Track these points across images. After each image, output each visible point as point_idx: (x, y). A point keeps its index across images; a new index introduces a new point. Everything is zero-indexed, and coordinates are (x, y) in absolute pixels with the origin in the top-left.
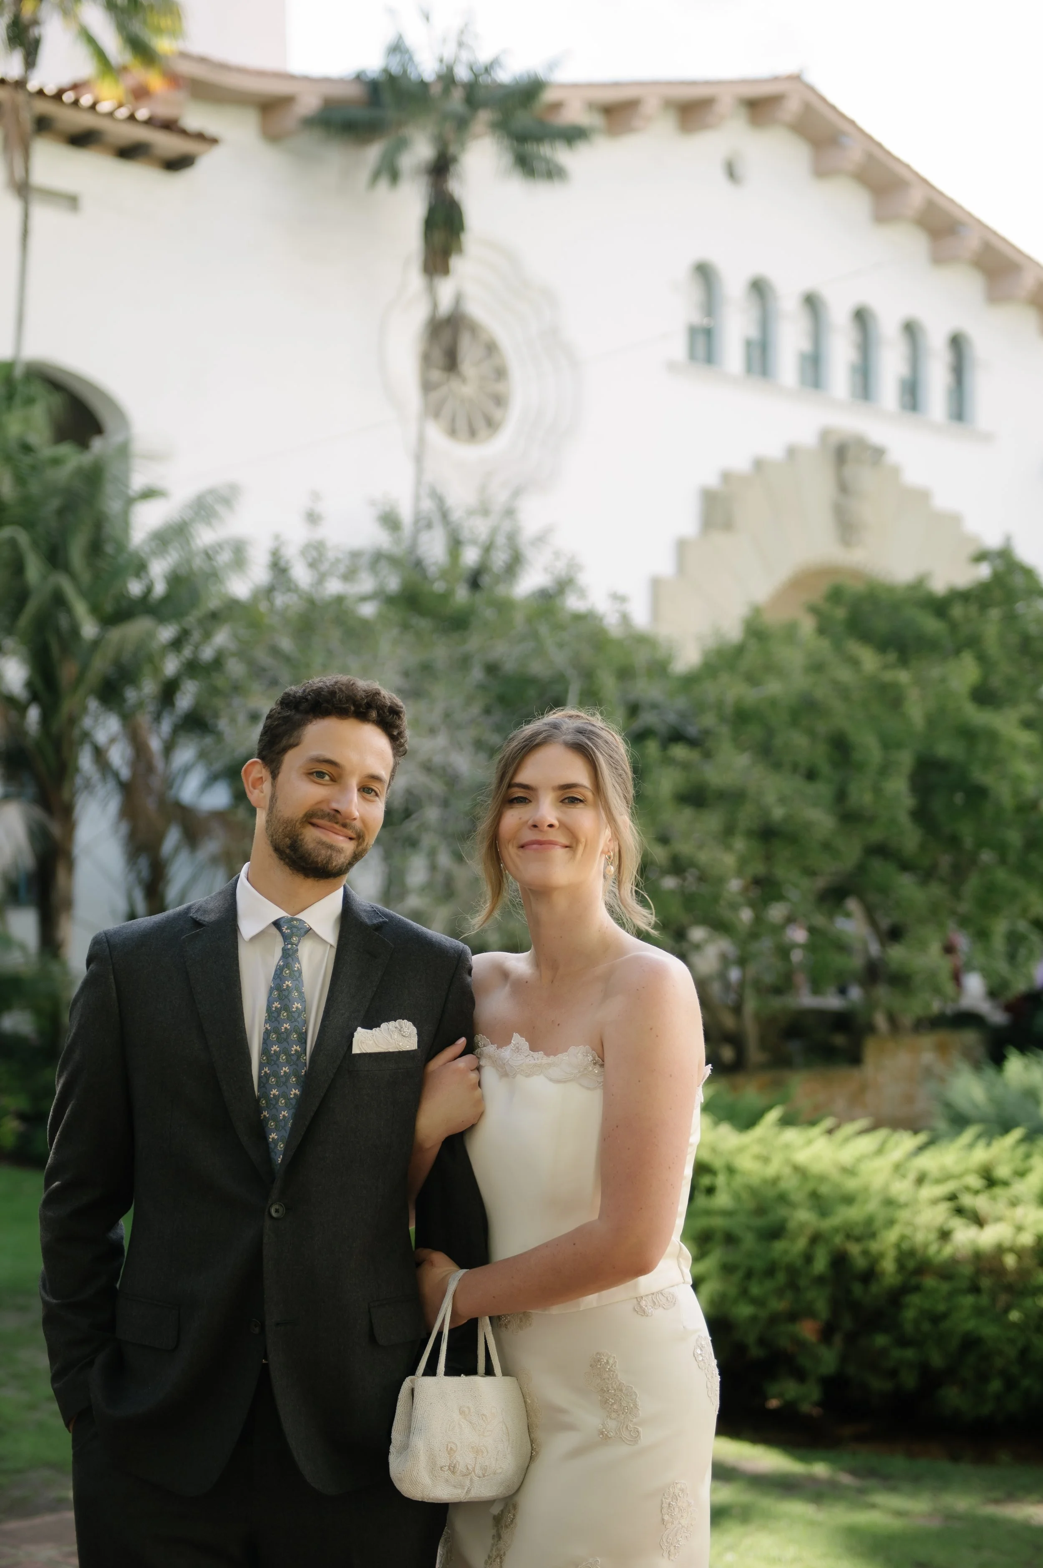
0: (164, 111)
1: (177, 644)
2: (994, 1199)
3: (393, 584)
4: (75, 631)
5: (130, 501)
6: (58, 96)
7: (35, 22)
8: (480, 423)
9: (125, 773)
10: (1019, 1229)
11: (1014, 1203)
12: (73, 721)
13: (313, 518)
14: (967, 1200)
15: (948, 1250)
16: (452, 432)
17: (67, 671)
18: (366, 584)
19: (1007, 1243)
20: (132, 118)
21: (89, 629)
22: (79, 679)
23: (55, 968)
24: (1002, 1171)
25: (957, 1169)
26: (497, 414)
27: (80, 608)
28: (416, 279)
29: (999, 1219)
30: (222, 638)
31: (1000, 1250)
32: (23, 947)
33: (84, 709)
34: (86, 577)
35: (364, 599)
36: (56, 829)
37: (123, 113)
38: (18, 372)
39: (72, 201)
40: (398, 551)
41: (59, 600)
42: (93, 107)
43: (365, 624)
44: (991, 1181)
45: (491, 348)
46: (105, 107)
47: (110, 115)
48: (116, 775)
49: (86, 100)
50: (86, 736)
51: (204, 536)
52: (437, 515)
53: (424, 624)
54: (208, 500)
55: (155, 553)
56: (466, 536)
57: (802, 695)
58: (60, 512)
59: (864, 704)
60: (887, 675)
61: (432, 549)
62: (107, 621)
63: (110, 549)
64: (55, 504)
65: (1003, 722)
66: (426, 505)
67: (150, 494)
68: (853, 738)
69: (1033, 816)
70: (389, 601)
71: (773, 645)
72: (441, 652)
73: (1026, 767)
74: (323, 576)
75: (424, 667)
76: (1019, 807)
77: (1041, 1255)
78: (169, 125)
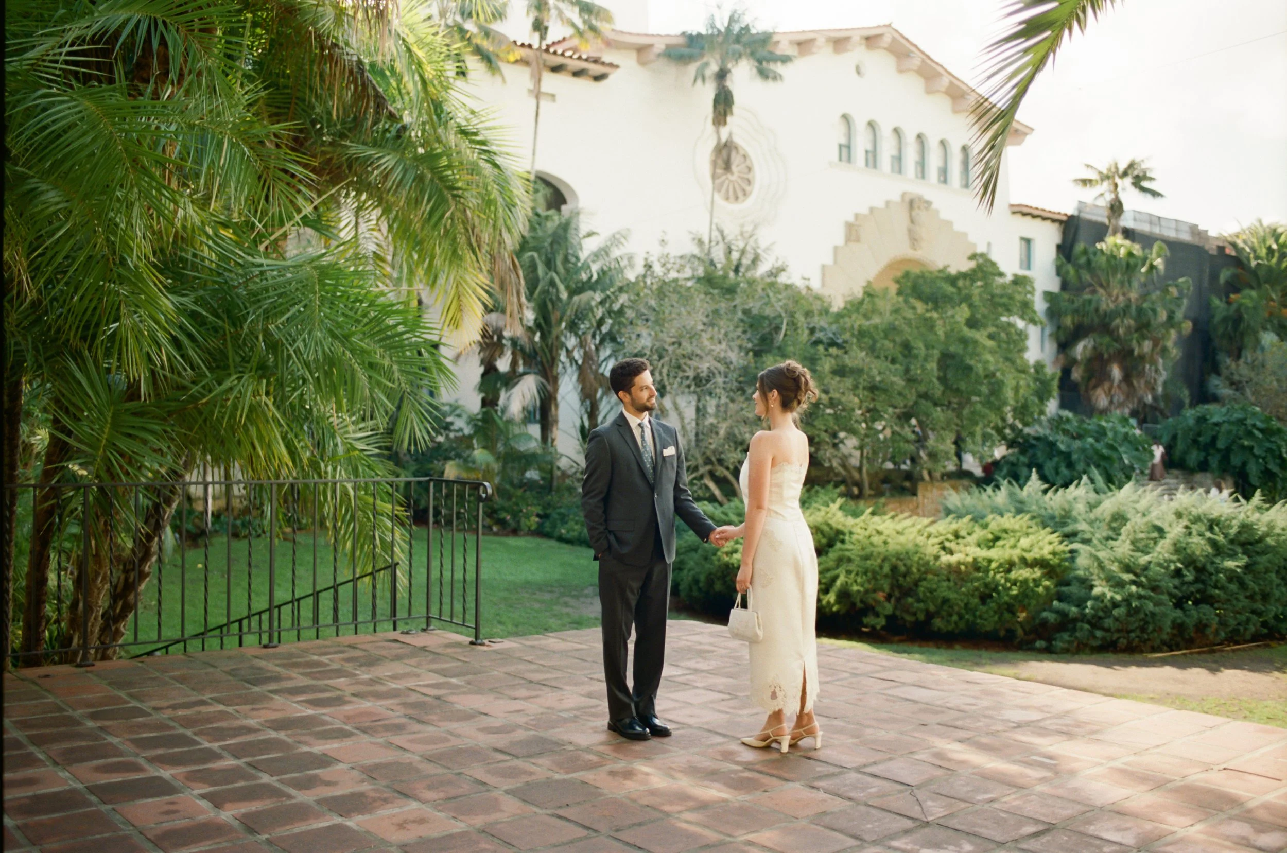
0: (594, 54)
1: (602, 303)
3: (701, 272)
4: (559, 298)
5: (581, 239)
8: (740, 194)
9: (580, 361)
11: (966, 546)
12: (557, 338)
13: (663, 242)
16: (727, 198)
17: (555, 318)
18: (688, 273)
20: (580, 58)
21: (564, 295)
22: (560, 321)
26: (748, 189)
27: (562, 287)
28: (710, 127)
30: (623, 299)
33: (562, 333)
34: (563, 273)
35: (688, 279)
36: (550, 388)
37: (576, 56)
39: (554, 97)
40: (702, 255)
41: (552, 284)
42: (562, 53)
43: (688, 290)
45: (745, 157)
46: (568, 53)
47: (570, 57)
48: (576, 362)
50: (563, 344)
51: (616, 253)
52: (720, 238)
53: (715, 292)
54: (617, 236)
55: (594, 262)
56: (733, 247)
57: (890, 324)
58: (552, 244)
59: (918, 328)
60: (928, 315)
61: (718, 254)
62: (573, 293)
63: (573, 260)
64: (549, 240)
65: (980, 336)
66: (715, 234)
67: (590, 234)
68: (913, 344)
69: (993, 380)
70: (699, 280)
71: (876, 300)
72: (724, 305)
73: (990, 358)
74: (669, 271)
75: (715, 312)
76: (986, 376)
77: (976, 565)
78: (596, 61)
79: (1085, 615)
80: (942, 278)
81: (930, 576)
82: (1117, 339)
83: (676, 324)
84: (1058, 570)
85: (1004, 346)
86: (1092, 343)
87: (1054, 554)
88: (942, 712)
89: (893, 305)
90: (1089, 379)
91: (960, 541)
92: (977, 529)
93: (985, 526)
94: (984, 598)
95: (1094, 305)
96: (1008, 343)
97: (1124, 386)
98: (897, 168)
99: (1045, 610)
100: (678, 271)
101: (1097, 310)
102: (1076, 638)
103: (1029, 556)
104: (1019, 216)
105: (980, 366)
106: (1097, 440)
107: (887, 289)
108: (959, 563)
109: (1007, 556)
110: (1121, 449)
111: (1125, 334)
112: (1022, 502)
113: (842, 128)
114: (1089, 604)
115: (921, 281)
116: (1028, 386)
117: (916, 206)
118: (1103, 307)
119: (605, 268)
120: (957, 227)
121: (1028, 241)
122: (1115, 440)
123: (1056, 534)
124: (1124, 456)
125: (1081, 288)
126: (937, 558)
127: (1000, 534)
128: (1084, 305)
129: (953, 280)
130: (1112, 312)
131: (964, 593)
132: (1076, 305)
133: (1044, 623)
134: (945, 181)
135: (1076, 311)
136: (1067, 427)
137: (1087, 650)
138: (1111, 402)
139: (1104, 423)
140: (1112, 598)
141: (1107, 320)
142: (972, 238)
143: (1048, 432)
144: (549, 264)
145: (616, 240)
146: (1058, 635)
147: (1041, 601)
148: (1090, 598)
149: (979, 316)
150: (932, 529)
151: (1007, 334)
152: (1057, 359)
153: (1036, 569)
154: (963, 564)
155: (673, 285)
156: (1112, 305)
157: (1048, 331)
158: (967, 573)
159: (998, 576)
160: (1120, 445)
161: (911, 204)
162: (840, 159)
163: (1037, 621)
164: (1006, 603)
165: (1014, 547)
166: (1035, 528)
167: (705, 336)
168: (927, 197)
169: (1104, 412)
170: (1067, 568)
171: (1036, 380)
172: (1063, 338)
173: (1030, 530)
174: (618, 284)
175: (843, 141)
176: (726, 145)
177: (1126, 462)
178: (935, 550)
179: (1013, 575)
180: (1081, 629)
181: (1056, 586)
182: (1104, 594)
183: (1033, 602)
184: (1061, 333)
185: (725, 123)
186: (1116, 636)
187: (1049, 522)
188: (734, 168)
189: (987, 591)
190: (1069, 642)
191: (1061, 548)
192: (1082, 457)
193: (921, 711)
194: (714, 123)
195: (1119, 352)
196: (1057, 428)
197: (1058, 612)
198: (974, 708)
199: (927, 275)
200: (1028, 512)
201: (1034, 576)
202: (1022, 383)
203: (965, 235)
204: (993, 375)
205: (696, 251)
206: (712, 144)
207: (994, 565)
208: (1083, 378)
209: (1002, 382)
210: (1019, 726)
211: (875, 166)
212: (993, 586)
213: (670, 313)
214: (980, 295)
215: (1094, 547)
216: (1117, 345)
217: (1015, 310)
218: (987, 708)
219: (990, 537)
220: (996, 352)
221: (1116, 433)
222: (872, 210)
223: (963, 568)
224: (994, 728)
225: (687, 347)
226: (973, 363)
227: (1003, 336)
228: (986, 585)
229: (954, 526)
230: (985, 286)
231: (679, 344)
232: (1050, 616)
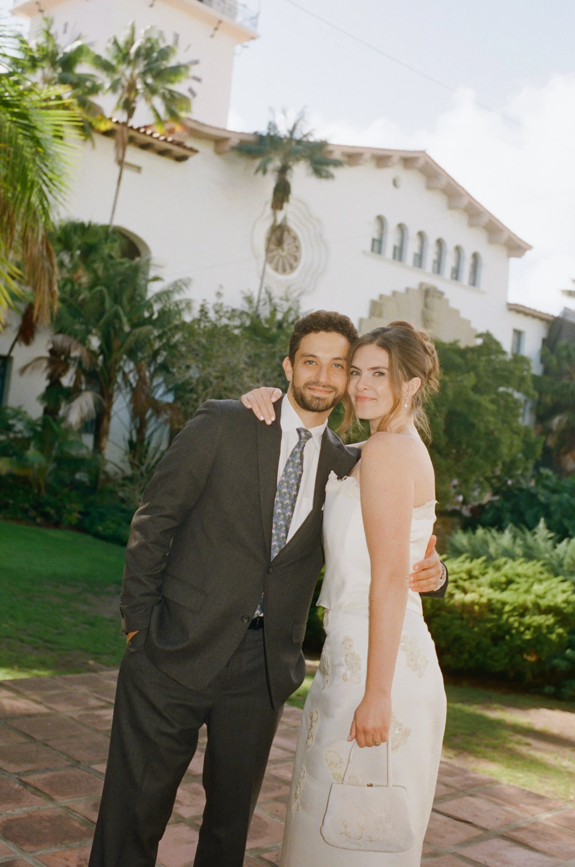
0: (178, 139)
1: (160, 337)
2: (472, 583)
3: (248, 323)
4: (121, 329)
5: (148, 281)
6: (138, 129)
7: (134, 102)
8: (287, 267)
9: (134, 385)
10: (481, 596)
11: (479, 586)
12: (116, 362)
13: (219, 294)
14: (461, 583)
15: (452, 602)
16: (276, 269)
17: (116, 344)
18: (237, 322)
19: (476, 601)
20: (165, 140)
21: (127, 328)
22: (121, 346)
23: (99, 456)
24: (476, 573)
25: (457, 570)
26: (294, 264)
27: (125, 319)
28: (269, 210)
29: (473, 591)
30: (178, 337)
31: (473, 603)
32: (87, 448)
33: (121, 358)
34: (128, 308)
35: (236, 327)
36: (105, 404)
37: (162, 138)
38: (110, 229)
39: (138, 169)
40: (250, 312)
41: (117, 316)
42: (151, 135)
43: (236, 337)
44: (471, 576)
45: (295, 238)
46: (155, 135)
47: (157, 138)
48: (131, 385)
49: (149, 132)
50: (121, 368)
51: (177, 297)
52: (267, 300)
53: (259, 339)
54: (179, 284)
55: (156, 301)
56: (278, 309)
58: (121, 282)
61: (265, 312)
62: (134, 326)
63: (138, 299)
64: (119, 279)
65: (485, 401)
66: (264, 296)
67: (156, 279)
69: (491, 437)
70: (246, 329)
72: (264, 350)
73: (491, 419)
74: (221, 317)
75: (257, 355)
76: (486, 434)
77: (490, 607)
78: (180, 144)
80: (453, 351)
83: (221, 360)
85: (502, 410)
96: (506, 408)
98: (418, 263)
99: (556, 657)
100: (229, 319)
104: (513, 312)
105: (481, 424)
109: (521, 601)
112: (530, 548)
113: (376, 226)
116: (518, 445)
120: (463, 315)
121: (519, 333)
123: (568, 583)
125: (560, 374)
127: (513, 578)
132: (555, 387)
134: (457, 278)
135: (555, 392)
144: (116, 299)
145: (177, 286)
146: (567, 682)
147: (554, 648)
149: (482, 384)
151: (505, 401)
152: (536, 426)
155: (223, 329)
162: (373, 250)
163: (547, 667)
167: (246, 374)
168: (440, 288)
174: (176, 322)
175: (376, 236)
176: (280, 226)
181: (569, 634)
185: (282, 208)
188: (285, 246)
194: (272, 207)
202: (515, 442)
203: (468, 322)
204: (492, 433)
205: (245, 307)
206: (268, 224)
207: (507, 608)
209: (499, 440)
211: (400, 260)
212: (506, 628)
213: (218, 351)
219: (504, 579)
220: (495, 415)
222: (394, 293)
223: (476, 607)
225: (229, 382)
226: (475, 421)
227: (502, 402)
228: (499, 627)
229: (467, 565)
230: (489, 361)
231: (223, 378)
232: (561, 664)
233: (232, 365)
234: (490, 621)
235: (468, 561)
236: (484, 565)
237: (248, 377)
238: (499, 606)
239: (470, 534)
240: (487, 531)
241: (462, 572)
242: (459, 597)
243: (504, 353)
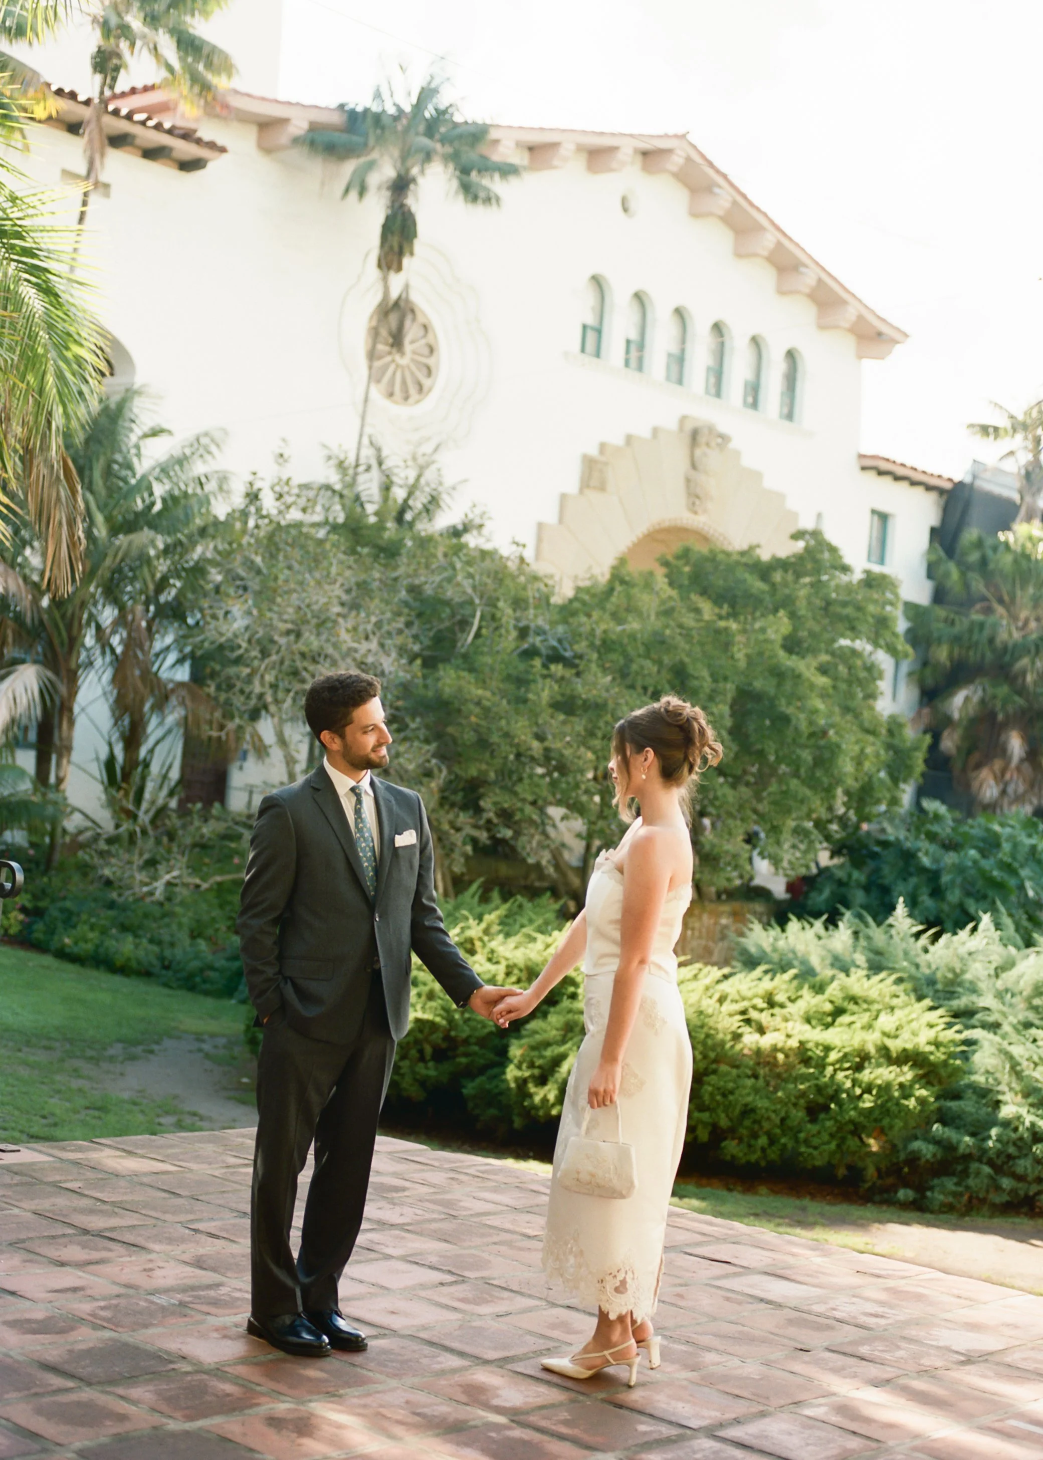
0: (183, 124)
1: (168, 551)
2: (774, 1016)
3: (340, 515)
5: (142, 437)
8: (413, 390)
9: (119, 650)
10: (790, 1036)
11: (786, 1020)
13: (281, 458)
14: (755, 1015)
15: (738, 1047)
16: (391, 395)
18: (320, 515)
19: (780, 1045)
21: (103, 535)
22: (92, 574)
24: (780, 998)
25: (749, 994)
26: (427, 383)
27: (98, 518)
28: (373, 271)
29: (776, 1029)
30: (203, 550)
33: (93, 600)
34: (103, 493)
35: (319, 525)
36: (62, 689)
37: (152, 122)
39: (107, 190)
40: (343, 486)
42: (129, 116)
44: (772, 1003)
45: (427, 328)
46: (138, 117)
47: (142, 123)
48: (113, 651)
49: (124, 111)
51: (198, 467)
52: (374, 461)
53: (364, 550)
54: (204, 440)
55: (158, 479)
56: (396, 479)
57: (655, 633)
59: (702, 644)
60: (722, 624)
61: (369, 488)
62: (117, 529)
63: (123, 472)
65: (808, 665)
66: (367, 451)
67: (155, 432)
68: (691, 669)
69: (822, 742)
70: (335, 528)
71: (635, 591)
72: (377, 575)
73: (820, 705)
74: (288, 507)
75: (362, 586)
76: (812, 735)
77: (803, 1055)
78: (187, 136)
79: (984, 1151)
80: (746, 565)
81: (723, 1068)
82: (1021, 691)
83: (296, 599)
84: (943, 1073)
85: (843, 686)
86: (980, 693)
87: (937, 1044)
88: (829, 1328)
89: (663, 602)
90: (969, 752)
91: (777, 1010)
92: (806, 992)
93: (819, 989)
94: (815, 1111)
95: (986, 633)
96: (850, 683)
97: (1027, 768)
98: (674, 375)
99: (916, 1138)
100: (304, 510)
101: (991, 641)
102: (968, 1188)
103: (895, 1046)
104: (872, 474)
105: (802, 716)
106: (984, 854)
107: (651, 574)
108: (775, 1049)
109: (856, 1043)
110: (1025, 873)
111: (1035, 683)
112: (878, 953)
113: (590, 298)
114: (994, 1132)
115: (709, 567)
116: (877, 755)
117: (702, 439)
118: (1002, 636)
119: (176, 492)
120: (769, 483)
121: (883, 518)
122: (1014, 858)
123: (940, 1012)
124: (1028, 884)
125: (967, 602)
126: (737, 1037)
127: (845, 1004)
128: (971, 631)
129: (764, 570)
130: (1015, 646)
131: (780, 1101)
132: (957, 629)
133: (913, 1159)
134: (755, 405)
135: (956, 640)
136: (935, 828)
137: (985, 1209)
138: (1004, 792)
139: (996, 828)
140: (1033, 1124)
141: (1007, 658)
142: (791, 504)
143: (902, 834)
145: (201, 446)
146: (936, 1181)
147: (912, 1123)
148: (994, 1123)
149: (803, 634)
150: (725, 986)
151: (850, 668)
152: (919, 714)
153: (906, 1068)
154: (781, 1050)
155: (293, 532)
156: (1017, 635)
157: (905, 667)
158: (789, 1067)
159: (840, 1075)
160: (1022, 866)
161: (695, 435)
162: (583, 350)
163: (902, 1156)
164: (851, 1121)
165: (869, 1027)
166: (903, 998)
167: (343, 625)
168: (722, 428)
169: (991, 808)
170: (958, 1069)
171: (889, 747)
172: (930, 682)
173: (895, 1002)
174: (202, 521)
175: (590, 319)
176: (396, 304)
177: (1031, 893)
178: (734, 1023)
179: (866, 1076)
180: (978, 1173)
181: (937, 1098)
182: (1019, 1118)
183: (899, 1123)
184: (928, 671)
185: (399, 268)
186: (1034, 1189)
187: (926, 990)
188: (408, 347)
189: (821, 1100)
190: (955, 1194)
191: (950, 1034)
192: (959, 880)
193: (790, 1322)
194: (380, 266)
195: (1024, 711)
196: (918, 830)
197: (938, 1142)
198: (882, 1322)
199: (720, 557)
200: (893, 970)
201: (902, 1079)
202: (869, 750)
203: (781, 497)
204: (824, 733)
205: (334, 479)
206: (374, 299)
207: (833, 1056)
208: (959, 749)
209: (838, 746)
210: (969, 1360)
211: (640, 368)
212: (830, 1091)
213: (287, 580)
214: (808, 598)
215: (1004, 1037)
216: (1020, 701)
217: (863, 628)
218: (907, 1323)
219: (828, 1007)
220: (829, 696)
221: (1015, 845)
222: (629, 439)
223: (780, 1057)
224: (926, 1362)
225: (311, 640)
226: (790, 710)
227: (842, 669)
228: (819, 1089)
229: (767, 984)
230: (817, 585)
231: (298, 635)
232: (925, 1149)
233: (315, 607)
234: (805, 1078)
235: (769, 976)
236: (795, 983)
237: (348, 631)
238: (819, 1052)
239: (775, 931)
240: (807, 926)
241: (756, 996)
242: (750, 1039)
243: (845, 569)
